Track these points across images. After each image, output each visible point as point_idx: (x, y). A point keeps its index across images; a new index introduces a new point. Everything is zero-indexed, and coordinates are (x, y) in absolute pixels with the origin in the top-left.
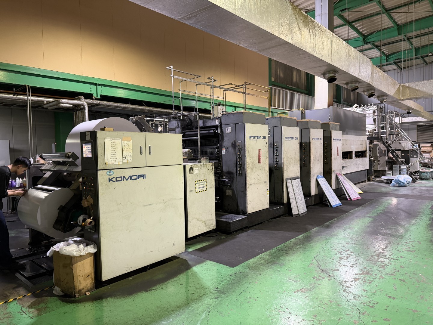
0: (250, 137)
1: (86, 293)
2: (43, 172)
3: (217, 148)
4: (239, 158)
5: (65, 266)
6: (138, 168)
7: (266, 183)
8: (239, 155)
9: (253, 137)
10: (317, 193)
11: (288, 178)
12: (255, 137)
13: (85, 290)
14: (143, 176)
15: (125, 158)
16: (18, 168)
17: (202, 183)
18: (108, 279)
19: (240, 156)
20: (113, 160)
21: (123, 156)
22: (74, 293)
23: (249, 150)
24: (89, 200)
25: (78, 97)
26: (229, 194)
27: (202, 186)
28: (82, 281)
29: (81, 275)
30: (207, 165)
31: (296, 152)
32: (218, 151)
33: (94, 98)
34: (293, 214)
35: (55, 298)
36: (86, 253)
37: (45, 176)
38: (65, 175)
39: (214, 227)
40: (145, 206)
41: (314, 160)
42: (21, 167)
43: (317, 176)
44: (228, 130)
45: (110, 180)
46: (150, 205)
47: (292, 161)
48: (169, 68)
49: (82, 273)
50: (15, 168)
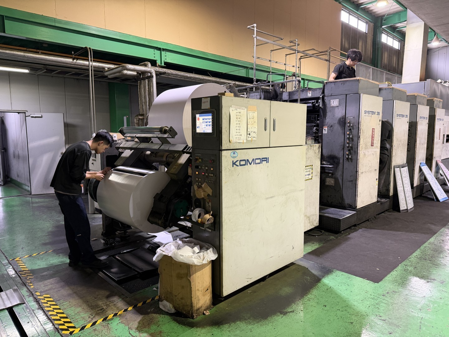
0: (365, 112)
1: (205, 312)
2: (119, 150)
3: (315, 126)
4: (349, 138)
5: (179, 277)
6: (262, 149)
7: (376, 171)
8: (349, 135)
9: (368, 113)
10: (419, 184)
11: (396, 166)
12: (370, 112)
13: (203, 308)
14: (266, 160)
15: (250, 134)
16: (99, 145)
17: (308, 170)
18: (229, 294)
19: (351, 136)
20: (237, 137)
21: (248, 133)
22: (192, 312)
23: (364, 129)
24: (206, 190)
25: (144, 63)
26: (330, 183)
27: (308, 173)
28: (201, 297)
29: (200, 289)
30: (314, 147)
31: (405, 134)
32: (316, 129)
33: (158, 65)
34: (401, 209)
35: (166, 316)
36: (207, 261)
37: (123, 155)
38: (148, 155)
39: (317, 223)
40: (267, 198)
41: (419, 144)
42: (102, 145)
43: (420, 164)
44: (334, 103)
45: (234, 164)
46: (272, 197)
47: (400, 145)
48: (251, 28)
49: (201, 286)
50: (95, 145)
